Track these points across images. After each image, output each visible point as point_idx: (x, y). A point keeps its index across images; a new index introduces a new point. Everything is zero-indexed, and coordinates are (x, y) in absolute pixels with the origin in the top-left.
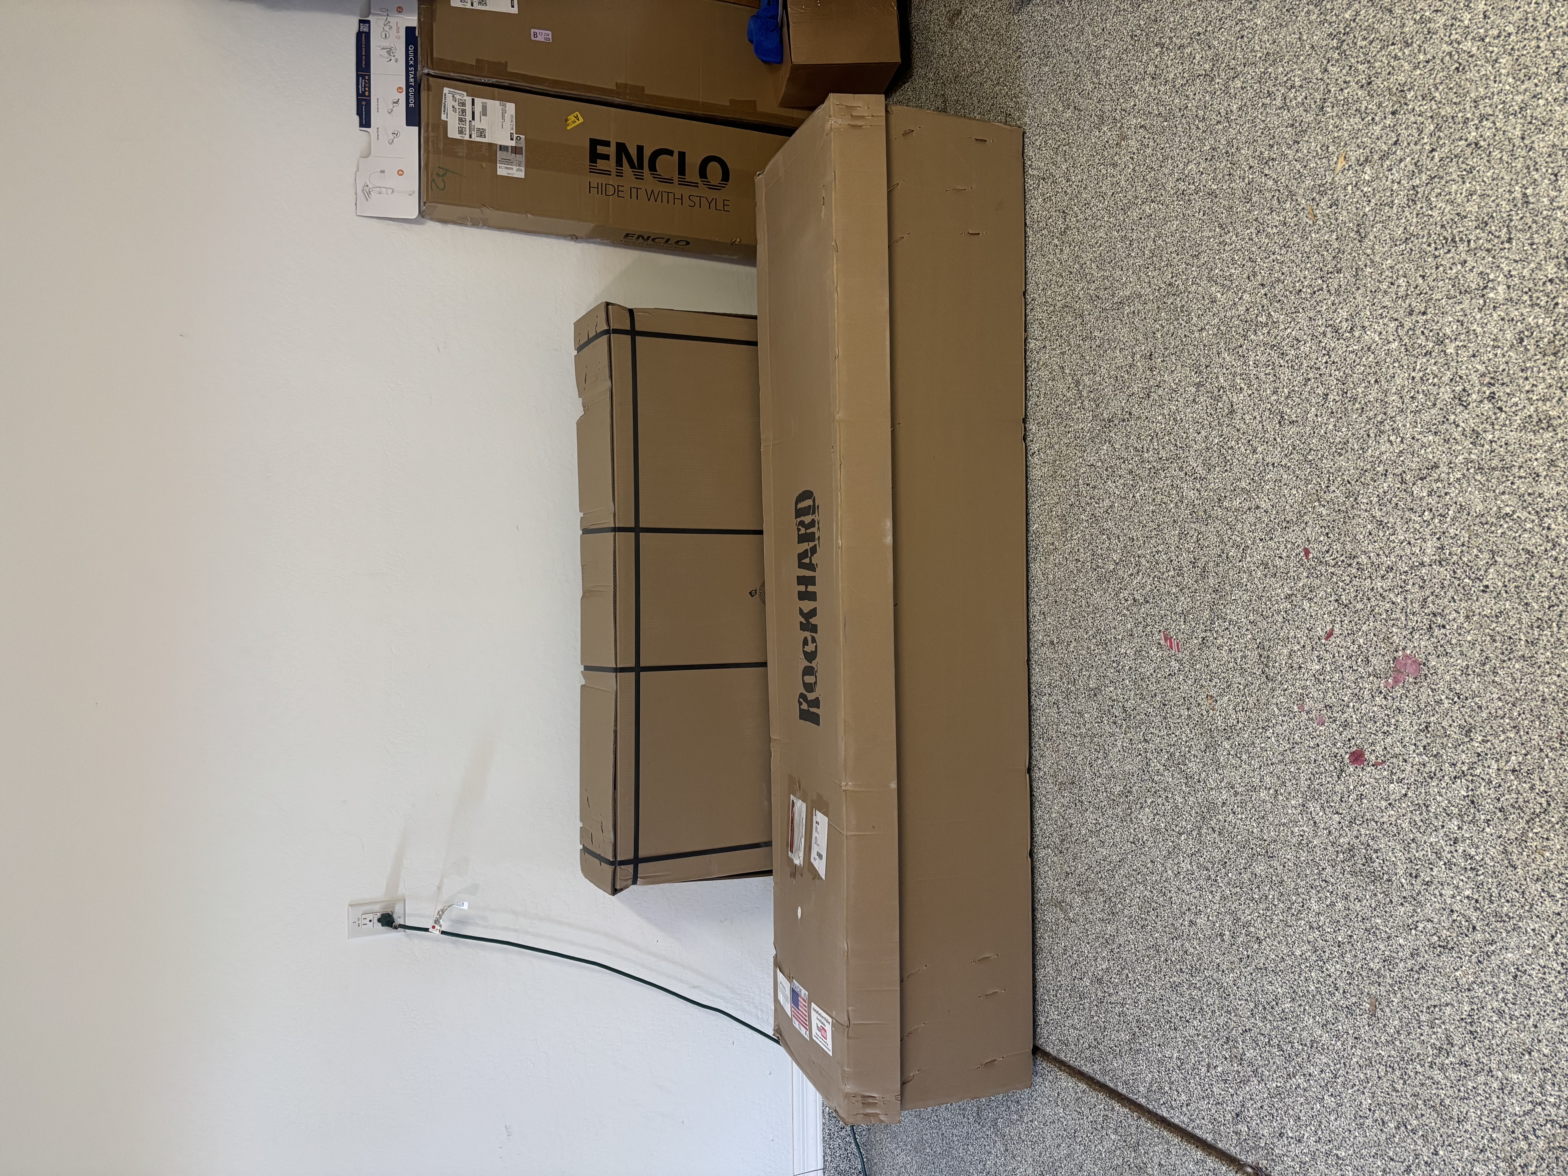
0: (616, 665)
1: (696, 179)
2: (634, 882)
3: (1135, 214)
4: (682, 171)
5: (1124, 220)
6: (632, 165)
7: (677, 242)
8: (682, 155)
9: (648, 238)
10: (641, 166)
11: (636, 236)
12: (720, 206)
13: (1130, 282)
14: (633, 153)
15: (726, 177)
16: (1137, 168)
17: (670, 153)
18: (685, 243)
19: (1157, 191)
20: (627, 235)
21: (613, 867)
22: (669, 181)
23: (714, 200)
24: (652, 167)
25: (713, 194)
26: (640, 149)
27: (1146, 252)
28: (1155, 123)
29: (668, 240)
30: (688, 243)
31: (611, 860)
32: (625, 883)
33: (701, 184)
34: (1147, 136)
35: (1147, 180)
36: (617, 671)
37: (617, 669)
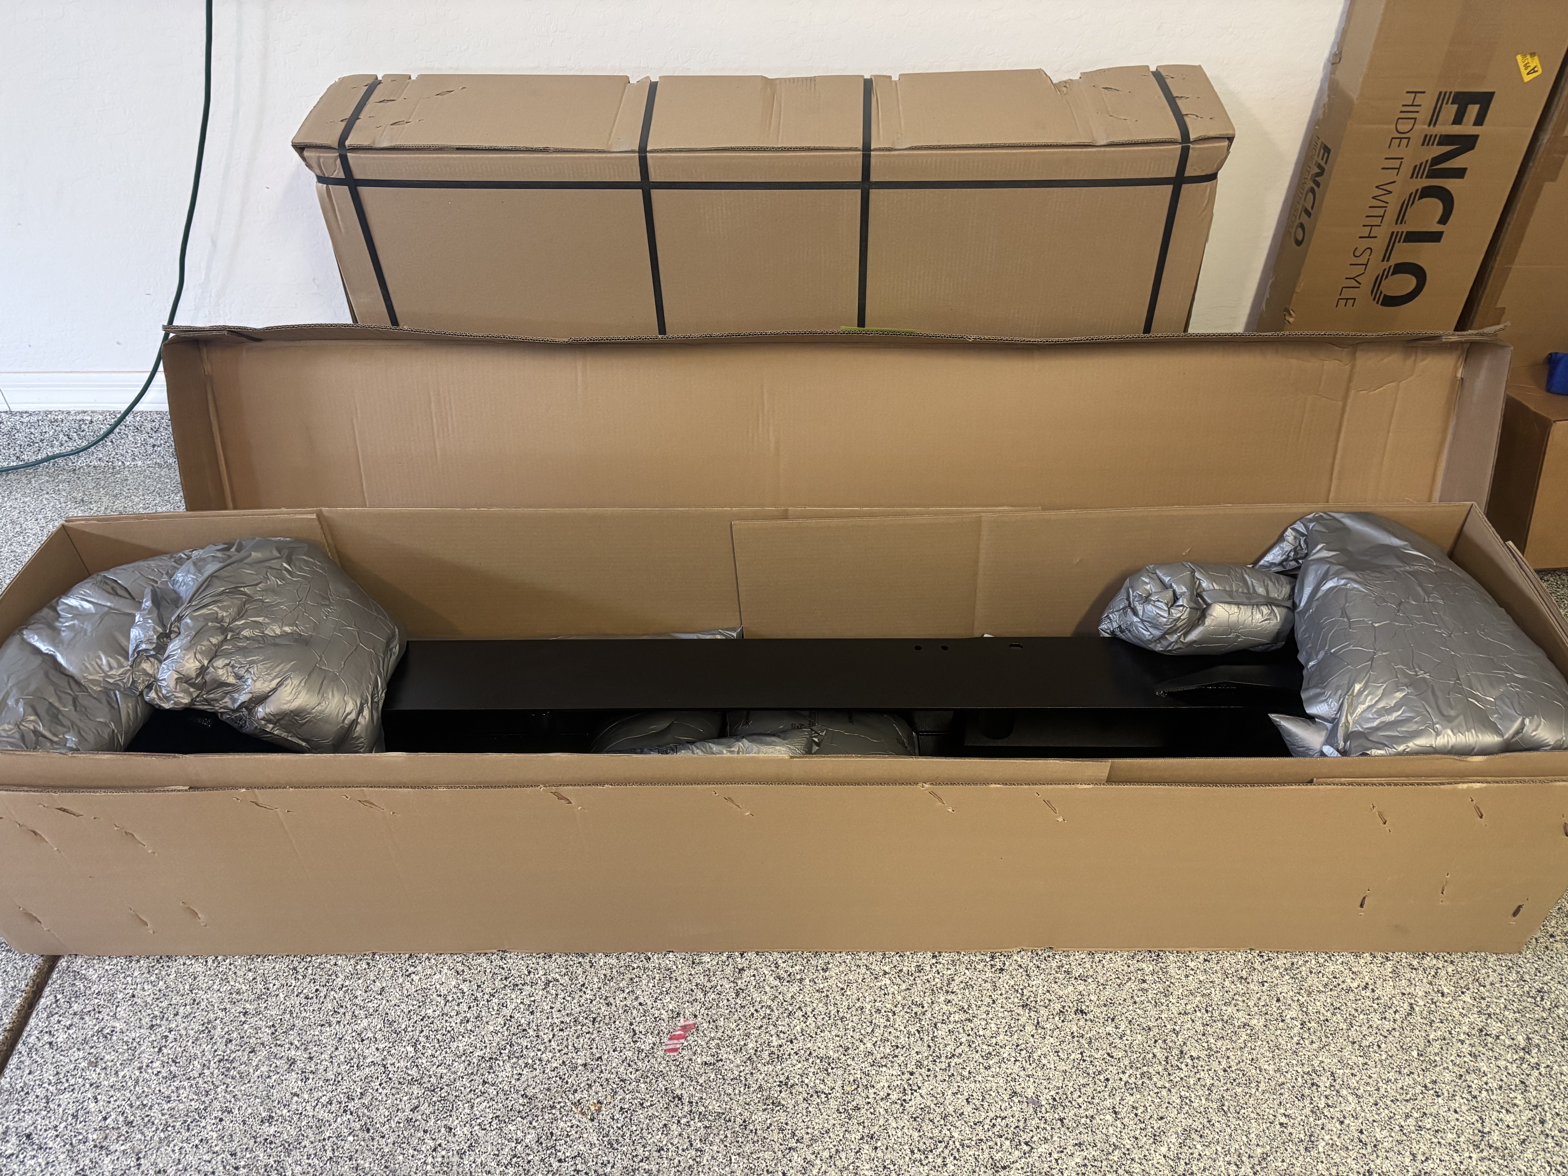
0: (652, 151)
1: (1395, 259)
2: (321, 179)
4: (1414, 237)
6: (1437, 160)
7: (1302, 226)
8: (1436, 237)
9: (1318, 185)
10: (1432, 174)
11: (1322, 163)
12: (1347, 293)
14: (1456, 163)
15: (1391, 301)
17: (1443, 220)
18: (1300, 238)
20: (1327, 150)
21: (337, 145)
22: (1401, 218)
23: (1357, 285)
24: (1427, 192)
25: (1367, 281)
26: (1460, 173)
29: (1308, 214)
30: (1299, 243)
31: (347, 143)
32: (315, 166)
33: (1386, 265)
36: (643, 151)
37: (645, 151)
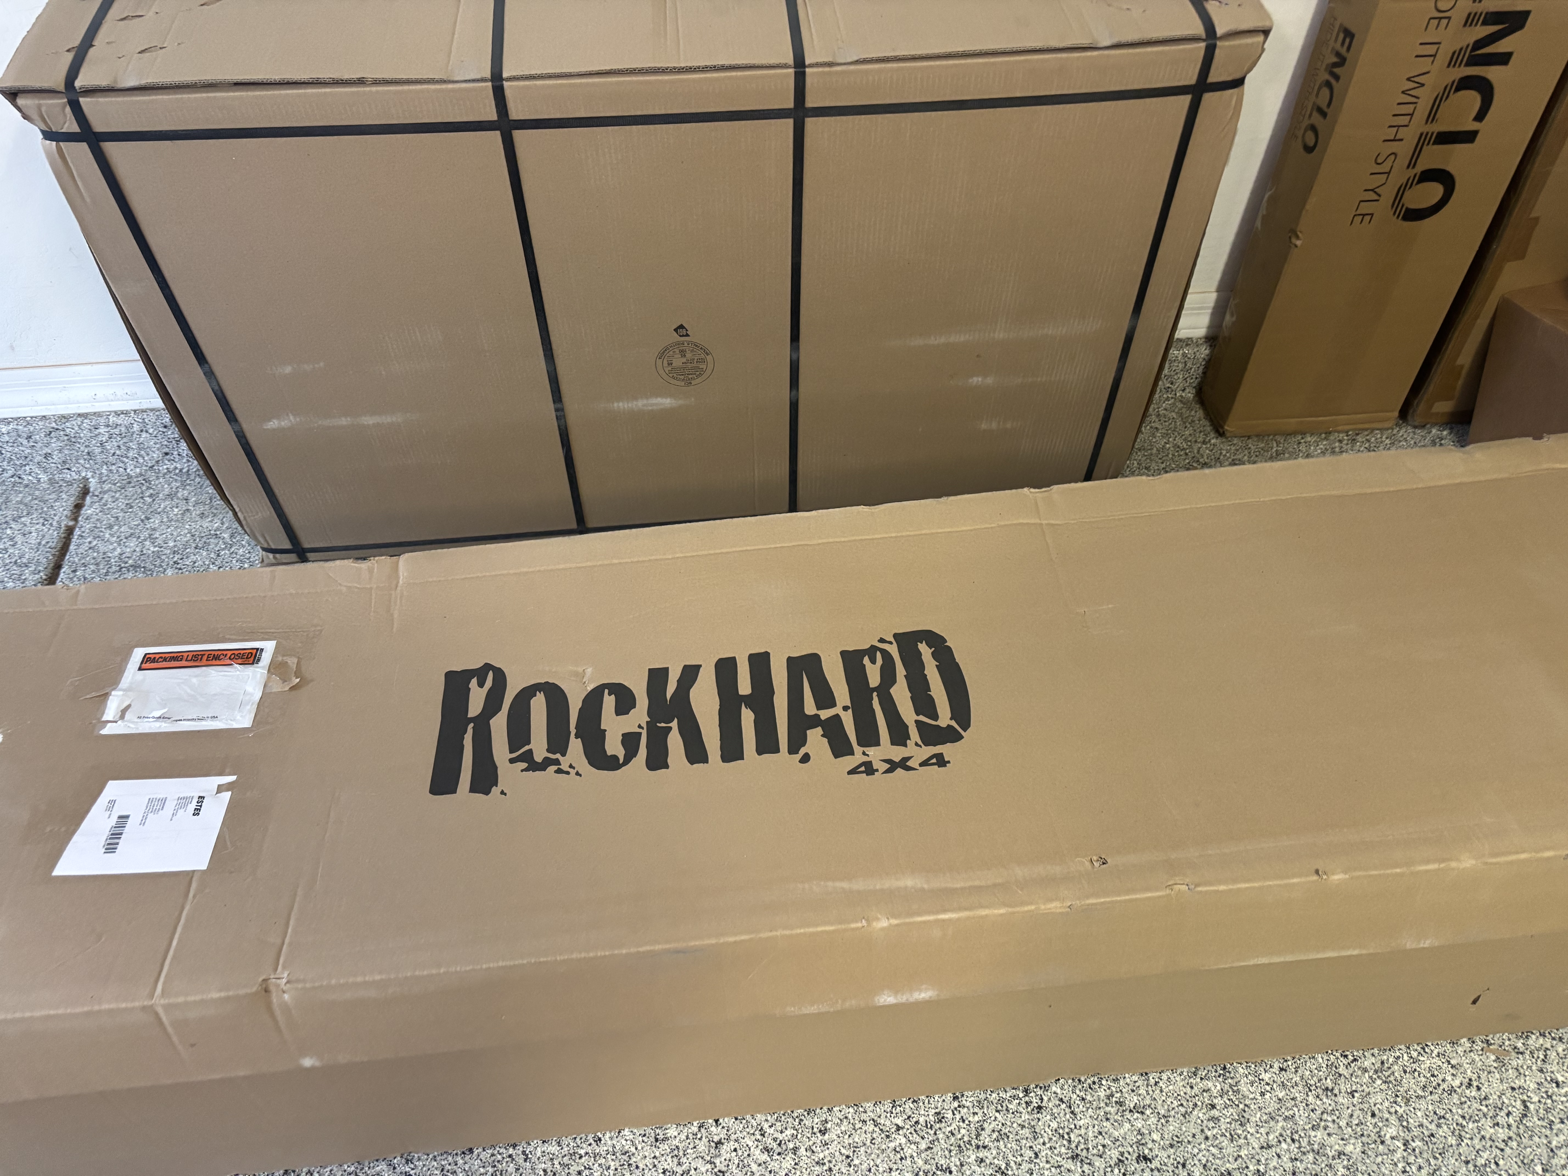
0: (510, 79)
1: (1424, 164)
2: (48, 135)
3: (1379, 1099)
4: (1447, 138)
5: (1365, 1070)
6: (1480, 43)
7: (1313, 128)
8: (1469, 137)
10: (1474, 61)
11: (1343, 51)
12: (1365, 208)
13: (1263, 1094)
14: (1501, 46)
15: (1414, 215)
16: (1455, 1098)
17: (1480, 116)
18: (1311, 143)
19: (1425, 1155)
21: (62, 88)
22: (1432, 117)
23: (1376, 197)
24: (1465, 83)
25: (1388, 194)
26: (1504, 59)
27: (1319, 1134)
28: (1536, 1139)
29: (1324, 114)
30: (1309, 149)
31: (78, 84)
32: (35, 116)
33: (1411, 173)
34: (1511, 1120)
35: (1439, 1126)
36: (497, 79)
37: (501, 79)
